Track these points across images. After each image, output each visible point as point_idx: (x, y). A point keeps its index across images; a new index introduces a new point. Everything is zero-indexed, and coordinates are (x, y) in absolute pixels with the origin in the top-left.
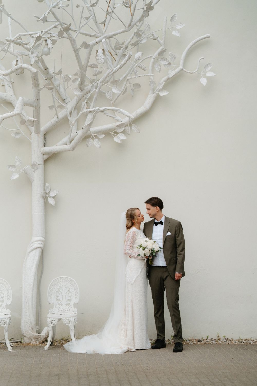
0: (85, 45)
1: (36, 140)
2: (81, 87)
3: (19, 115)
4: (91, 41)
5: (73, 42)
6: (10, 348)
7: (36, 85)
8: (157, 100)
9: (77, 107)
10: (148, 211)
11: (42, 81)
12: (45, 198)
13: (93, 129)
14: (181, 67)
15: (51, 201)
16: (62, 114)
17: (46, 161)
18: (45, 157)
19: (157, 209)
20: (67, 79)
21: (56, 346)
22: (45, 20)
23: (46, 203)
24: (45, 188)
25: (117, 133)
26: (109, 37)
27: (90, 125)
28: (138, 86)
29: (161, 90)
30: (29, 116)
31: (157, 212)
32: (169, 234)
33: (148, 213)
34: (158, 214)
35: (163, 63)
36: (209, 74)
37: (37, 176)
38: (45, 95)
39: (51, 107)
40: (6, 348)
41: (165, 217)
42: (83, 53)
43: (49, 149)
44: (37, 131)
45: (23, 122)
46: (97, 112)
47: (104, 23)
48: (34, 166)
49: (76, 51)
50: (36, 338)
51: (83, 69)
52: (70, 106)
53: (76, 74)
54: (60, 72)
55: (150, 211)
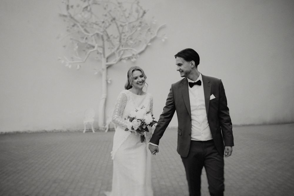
0: (121, 26)
1: (104, 60)
2: (120, 41)
3: (97, 50)
4: (123, 24)
5: (117, 24)
6: (94, 131)
7: (103, 40)
8: (147, 47)
9: (118, 49)
10: (179, 68)
11: (105, 38)
12: (107, 81)
13: (123, 57)
14: (156, 35)
15: (109, 82)
16: (113, 51)
17: (107, 68)
18: (107, 66)
19: (192, 64)
20: (114, 38)
21: (110, 131)
22: (106, 15)
23: (107, 83)
24: (107, 77)
25: (132, 58)
26: (130, 23)
27: (122, 55)
28: (140, 41)
29: (148, 43)
30: (101, 51)
31: (193, 68)
32: (212, 97)
33: (179, 70)
34: (193, 71)
35: (149, 33)
36: (166, 38)
37: (104, 73)
38: (106, 43)
39: (109, 48)
40: (92, 131)
41: (202, 75)
42: (121, 28)
43: (109, 63)
44: (104, 57)
45: (98, 53)
46: (125, 50)
47: (128, 17)
48: (103, 69)
49: (118, 27)
50: (104, 128)
51: (121, 34)
52: (116, 49)
53: (118, 36)
54: (112, 35)
55: (182, 68)
